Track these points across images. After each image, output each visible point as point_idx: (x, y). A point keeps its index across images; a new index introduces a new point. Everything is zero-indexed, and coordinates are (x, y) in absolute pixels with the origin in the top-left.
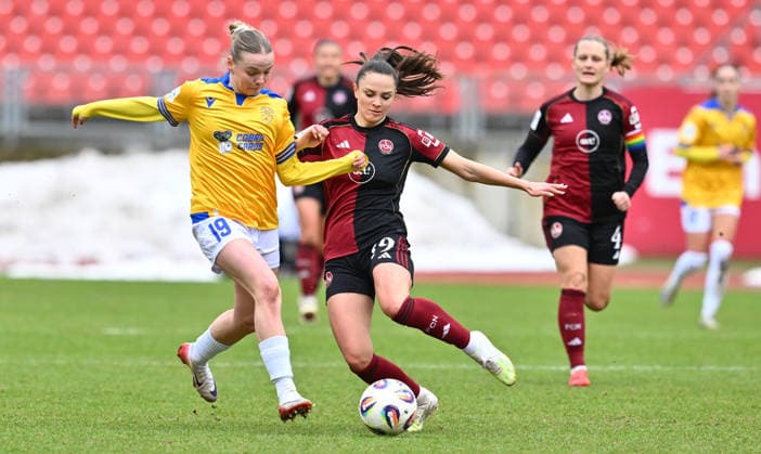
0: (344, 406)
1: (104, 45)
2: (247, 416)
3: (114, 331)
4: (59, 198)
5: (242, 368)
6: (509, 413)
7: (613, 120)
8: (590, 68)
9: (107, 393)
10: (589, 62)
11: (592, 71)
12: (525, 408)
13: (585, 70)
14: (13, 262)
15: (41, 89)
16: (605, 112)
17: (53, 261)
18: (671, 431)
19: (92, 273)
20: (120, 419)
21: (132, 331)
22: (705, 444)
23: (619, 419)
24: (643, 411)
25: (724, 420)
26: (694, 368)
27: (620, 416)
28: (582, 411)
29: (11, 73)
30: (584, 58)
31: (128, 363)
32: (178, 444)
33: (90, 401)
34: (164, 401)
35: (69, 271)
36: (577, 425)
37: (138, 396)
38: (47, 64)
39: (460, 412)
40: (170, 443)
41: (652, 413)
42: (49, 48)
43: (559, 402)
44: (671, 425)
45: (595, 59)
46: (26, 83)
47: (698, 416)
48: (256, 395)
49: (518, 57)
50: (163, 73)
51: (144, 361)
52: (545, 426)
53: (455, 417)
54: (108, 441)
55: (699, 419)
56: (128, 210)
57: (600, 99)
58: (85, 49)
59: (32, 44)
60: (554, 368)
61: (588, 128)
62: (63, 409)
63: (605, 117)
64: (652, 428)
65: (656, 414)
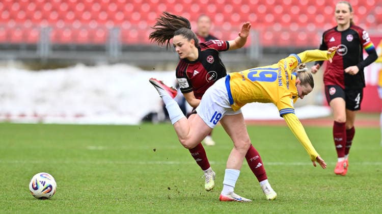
0: (198, 182)
1: (87, 16)
2: (153, 187)
3: (92, 148)
4: (66, 87)
5: (151, 165)
6: (274, 184)
7: (354, 39)
8: (341, 16)
9: (89, 176)
10: (341, 14)
11: (342, 18)
12: (281, 182)
13: (339, 18)
14: (45, 116)
15: (58, 36)
16: (350, 35)
17: (63, 115)
18: (348, 193)
19: (82, 121)
20: (95, 188)
21: (101, 148)
22: (364, 198)
23: (325, 187)
24: (336, 183)
25: (373, 187)
26: (359, 164)
27: (325, 185)
28: (308, 184)
29: (45, 29)
30: (338, 12)
31: (98, 162)
32: (122, 200)
33: (81, 180)
34: (115, 180)
35: (70, 120)
36: (306, 190)
37: (103, 178)
38: (60, 25)
39: (251, 184)
40: (118, 199)
41: (340, 184)
42: (62, 17)
43: (297, 180)
44: (348, 190)
45: (344, 12)
46: (51, 34)
47: (361, 185)
48: (157, 177)
49: (278, 20)
50: (114, 29)
51: (106, 162)
52: (291, 190)
53: (250, 186)
54: (89, 198)
55: (361, 187)
56: (98, 92)
57: (348, 30)
58: (78, 18)
59: (54, 16)
60: (294, 164)
61: (342, 44)
62: (69, 184)
63: (350, 38)
64: (340, 191)
65: (342, 185)
